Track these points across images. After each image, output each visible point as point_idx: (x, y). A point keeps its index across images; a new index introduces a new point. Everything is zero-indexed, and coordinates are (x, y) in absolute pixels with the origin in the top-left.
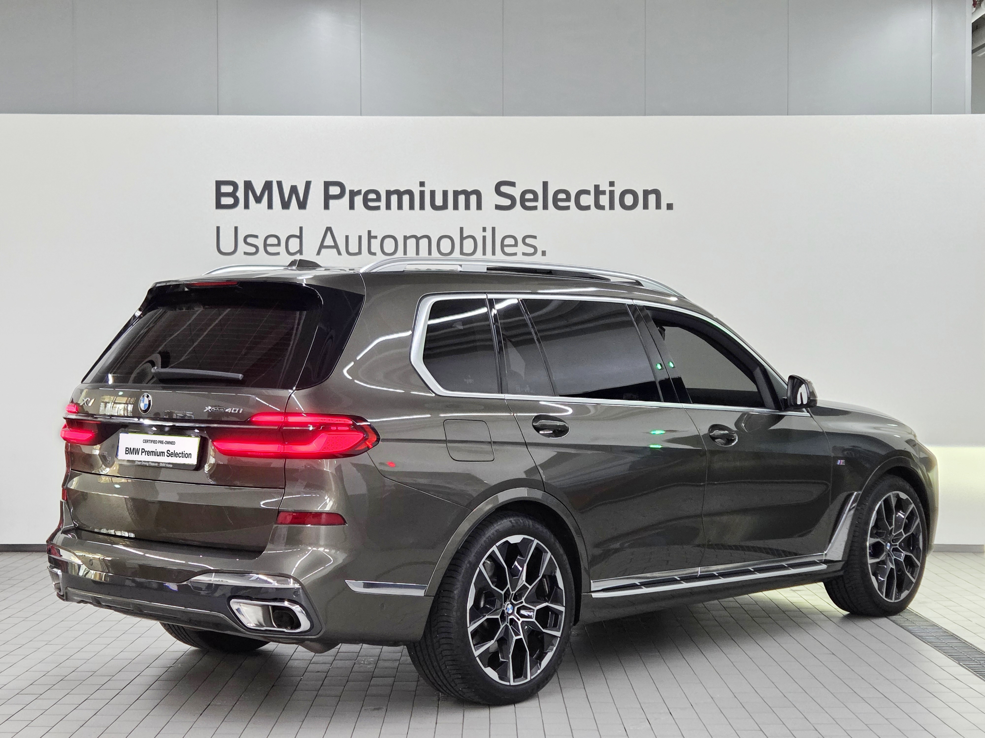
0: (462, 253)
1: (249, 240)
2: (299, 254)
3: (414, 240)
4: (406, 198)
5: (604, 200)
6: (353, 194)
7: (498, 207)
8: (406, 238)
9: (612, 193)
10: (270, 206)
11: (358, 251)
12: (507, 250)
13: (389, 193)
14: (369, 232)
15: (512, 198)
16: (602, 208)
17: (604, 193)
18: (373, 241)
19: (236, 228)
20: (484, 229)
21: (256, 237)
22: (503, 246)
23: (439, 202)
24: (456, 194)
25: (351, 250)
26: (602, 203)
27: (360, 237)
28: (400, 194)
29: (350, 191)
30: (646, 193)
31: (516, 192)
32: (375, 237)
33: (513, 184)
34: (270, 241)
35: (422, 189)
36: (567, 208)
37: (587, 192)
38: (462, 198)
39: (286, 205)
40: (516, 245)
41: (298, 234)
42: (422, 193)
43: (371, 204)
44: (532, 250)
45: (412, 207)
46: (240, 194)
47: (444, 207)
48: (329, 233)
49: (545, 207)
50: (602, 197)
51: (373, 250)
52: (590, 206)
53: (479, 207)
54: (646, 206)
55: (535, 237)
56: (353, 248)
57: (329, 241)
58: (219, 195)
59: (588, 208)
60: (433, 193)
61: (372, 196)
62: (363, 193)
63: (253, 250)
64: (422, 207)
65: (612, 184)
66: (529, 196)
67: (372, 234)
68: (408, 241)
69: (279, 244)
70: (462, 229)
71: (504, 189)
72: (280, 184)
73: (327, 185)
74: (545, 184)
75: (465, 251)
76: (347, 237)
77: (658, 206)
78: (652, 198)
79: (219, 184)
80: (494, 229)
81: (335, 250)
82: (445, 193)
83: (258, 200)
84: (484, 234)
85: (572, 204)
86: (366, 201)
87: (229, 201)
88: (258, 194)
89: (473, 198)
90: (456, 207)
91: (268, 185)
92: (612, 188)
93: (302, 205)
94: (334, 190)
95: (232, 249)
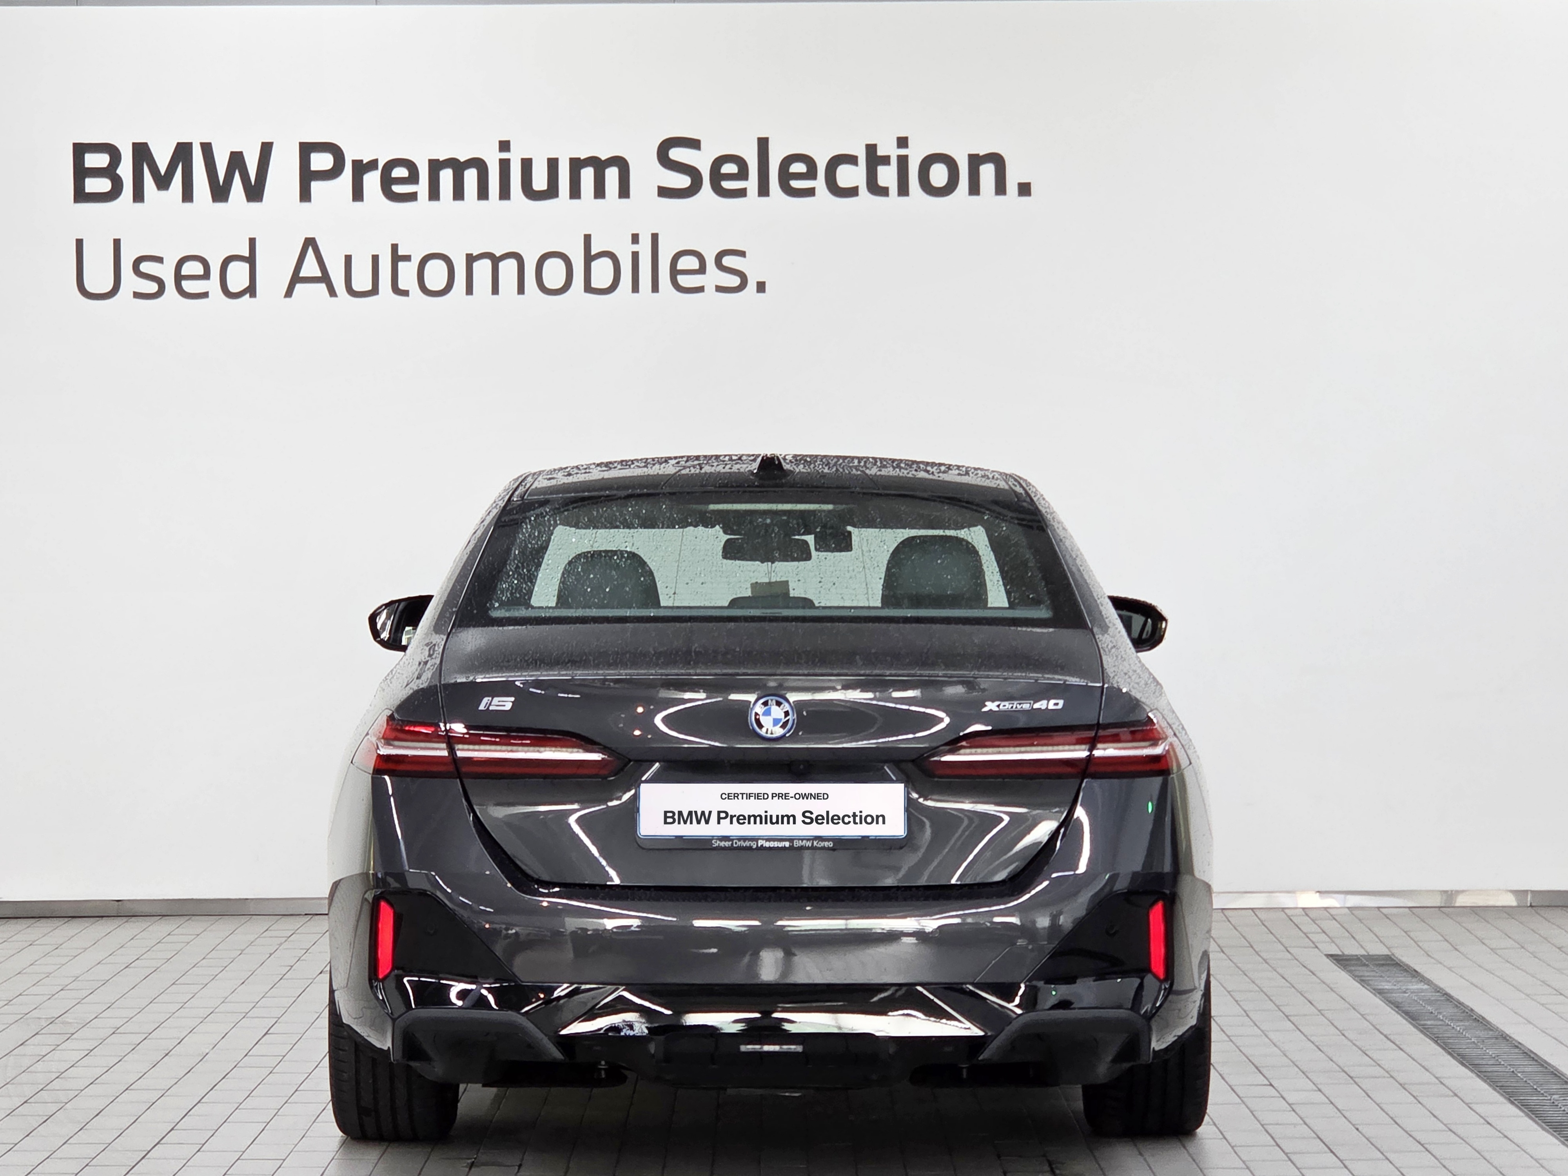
0: (588, 288)
1: (145, 267)
2: (248, 295)
3: (487, 263)
4: (471, 176)
5: (887, 176)
6: (361, 168)
7: (664, 192)
8: (471, 259)
9: (903, 161)
10: (188, 195)
11: (370, 288)
12: (683, 280)
13: (435, 166)
14: (395, 248)
15: (693, 172)
16: (884, 192)
17: (886, 160)
18: (401, 265)
19: (117, 243)
20: (635, 239)
21: (159, 260)
22: (675, 272)
23: (540, 182)
24: (576, 165)
25: (356, 287)
26: (882, 182)
27: (375, 259)
28: (458, 167)
29: (354, 162)
30: (975, 161)
31: (702, 161)
32: (407, 258)
33: (694, 144)
34: (188, 269)
35: (505, 155)
36: (810, 192)
37: (852, 160)
38: (587, 175)
39: (220, 193)
40: (702, 270)
41: (247, 255)
42: (505, 165)
43: (397, 189)
44: (735, 281)
45: (483, 193)
46: (125, 170)
47: (552, 192)
48: (310, 250)
49: (764, 190)
50: (881, 170)
51: (401, 286)
52: (857, 187)
53: (624, 192)
54: (974, 189)
55: (742, 254)
56: (362, 281)
57: (311, 268)
58: (81, 173)
59: (852, 192)
60: (527, 165)
61: (400, 172)
62: (380, 166)
63: (153, 287)
64: (505, 194)
65: (903, 142)
66: (730, 168)
67: (400, 253)
68: (476, 265)
69: (206, 276)
70: (587, 239)
71: (677, 154)
72: (207, 148)
73: (307, 149)
74: (763, 144)
75: (594, 284)
76: (348, 259)
77: (1001, 188)
78: (987, 172)
79: (80, 150)
80: (655, 237)
81: (323, 287)
82: (553, 164)
83: (163, 182)
84: (635, 248)
85: (819, 183)
86: (387, 182)
87: (101, 185)
88: (163, 171)
89: (612, 175)
90: (575, 192)
91: (183, 152)
92: (903, 152)
93: (255, 192)
94: (321, 161)
95: (108, 287)
